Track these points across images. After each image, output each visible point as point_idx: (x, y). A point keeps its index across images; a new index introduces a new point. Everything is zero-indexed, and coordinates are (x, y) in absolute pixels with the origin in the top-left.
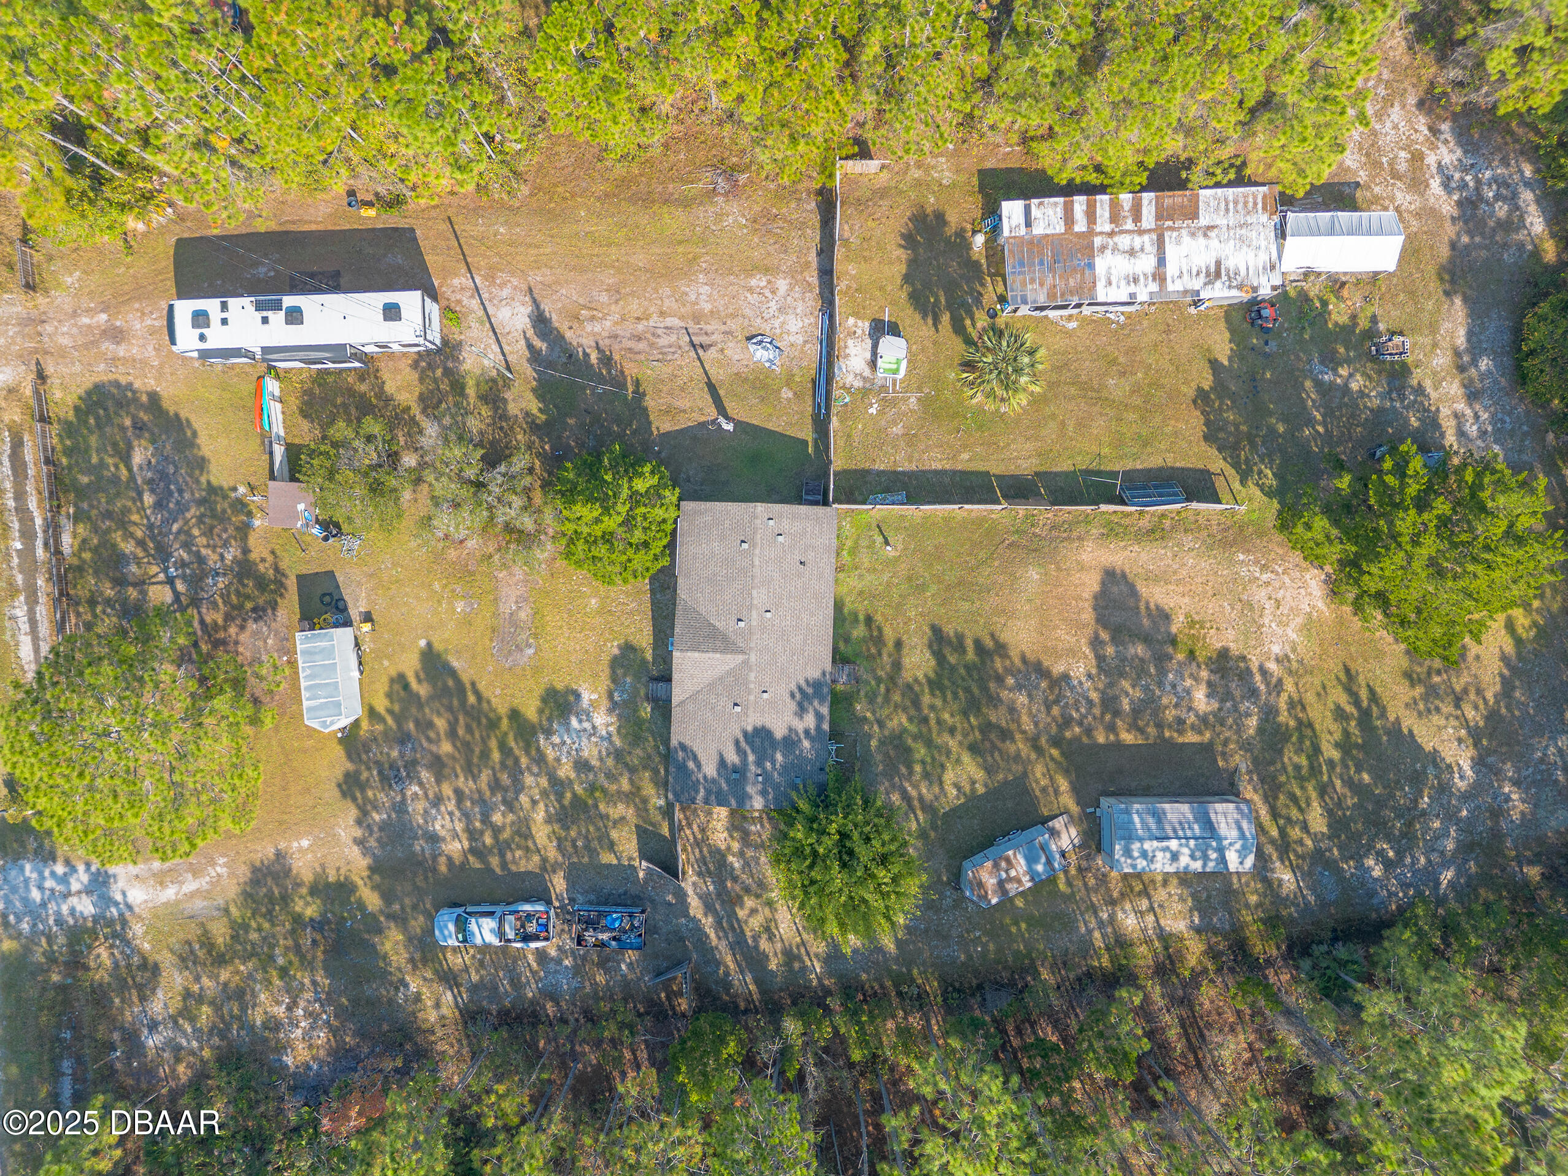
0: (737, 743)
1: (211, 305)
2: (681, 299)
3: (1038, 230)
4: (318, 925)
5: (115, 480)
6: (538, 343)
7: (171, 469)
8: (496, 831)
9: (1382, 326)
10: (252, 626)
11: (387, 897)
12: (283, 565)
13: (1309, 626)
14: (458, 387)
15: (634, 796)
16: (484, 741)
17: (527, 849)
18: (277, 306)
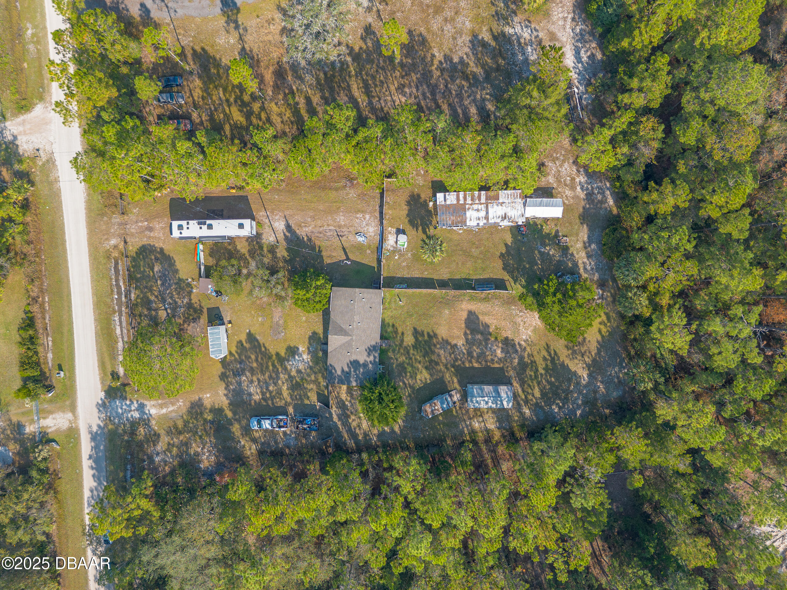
0: (348, 364)
1: (184, 223)
2: (334, 220)
3: (448, 202)
4: (212, 422)
5: (149, 276)
6: (287, 234)
7: (167, 273)
8: (271, 392)
9: (560, 234)
10: (192, 324)
11: (235, 413)
12: (202, 305)
13: (535, 330)
14: (261, 248)
15: (316, 382)
16: (267, 363)
17: (281, 398)
18: (205, 224)
